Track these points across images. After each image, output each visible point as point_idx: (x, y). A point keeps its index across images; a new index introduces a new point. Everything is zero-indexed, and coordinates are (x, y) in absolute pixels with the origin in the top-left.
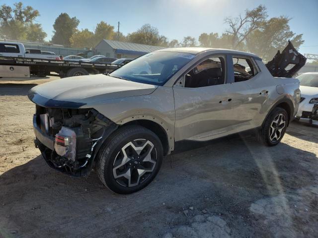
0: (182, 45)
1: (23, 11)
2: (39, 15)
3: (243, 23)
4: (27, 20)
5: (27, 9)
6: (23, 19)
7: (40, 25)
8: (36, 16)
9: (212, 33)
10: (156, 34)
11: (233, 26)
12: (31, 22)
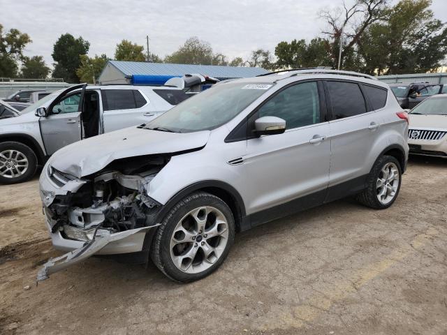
0: (251, 63)
1: (4, 36)
2: (29, 41)
3: (349, 15)
4: (13, 51)
5: (10, 33)
6: (6, 48)
7: (40, 58)
8: (26, 42)
9: (295, 41)
10: (209, 52)
11: (332, 23)
12: (20, 52)
